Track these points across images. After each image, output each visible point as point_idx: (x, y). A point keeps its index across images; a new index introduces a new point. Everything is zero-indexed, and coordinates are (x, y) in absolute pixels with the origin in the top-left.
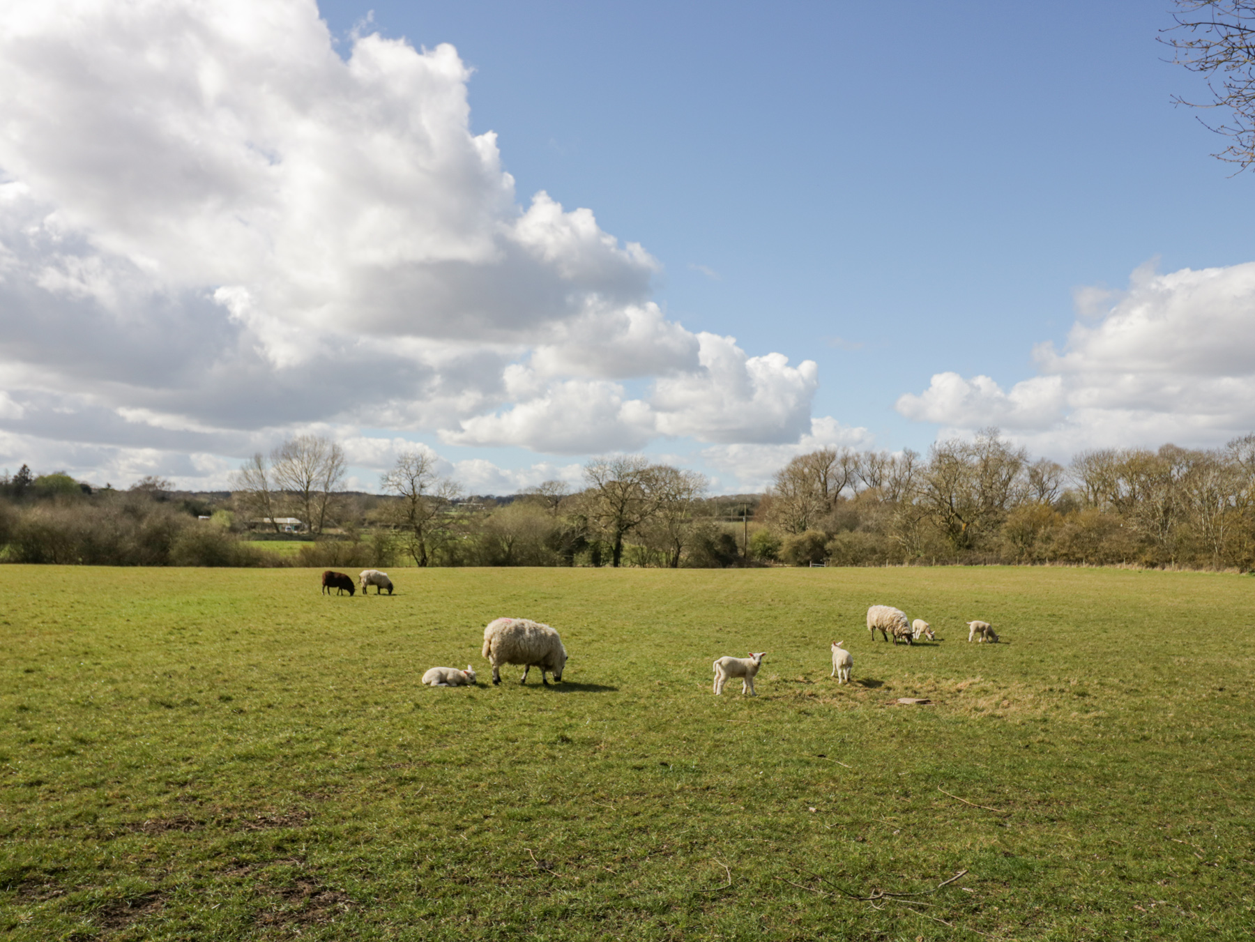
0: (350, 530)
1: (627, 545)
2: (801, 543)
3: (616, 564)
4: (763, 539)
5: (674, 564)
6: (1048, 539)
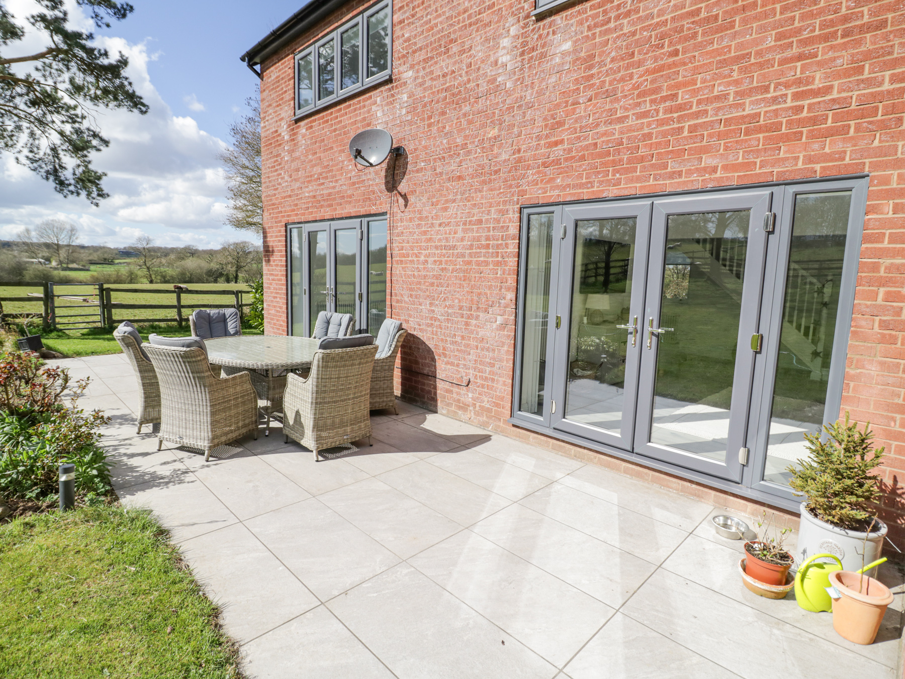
1: (240, 275)
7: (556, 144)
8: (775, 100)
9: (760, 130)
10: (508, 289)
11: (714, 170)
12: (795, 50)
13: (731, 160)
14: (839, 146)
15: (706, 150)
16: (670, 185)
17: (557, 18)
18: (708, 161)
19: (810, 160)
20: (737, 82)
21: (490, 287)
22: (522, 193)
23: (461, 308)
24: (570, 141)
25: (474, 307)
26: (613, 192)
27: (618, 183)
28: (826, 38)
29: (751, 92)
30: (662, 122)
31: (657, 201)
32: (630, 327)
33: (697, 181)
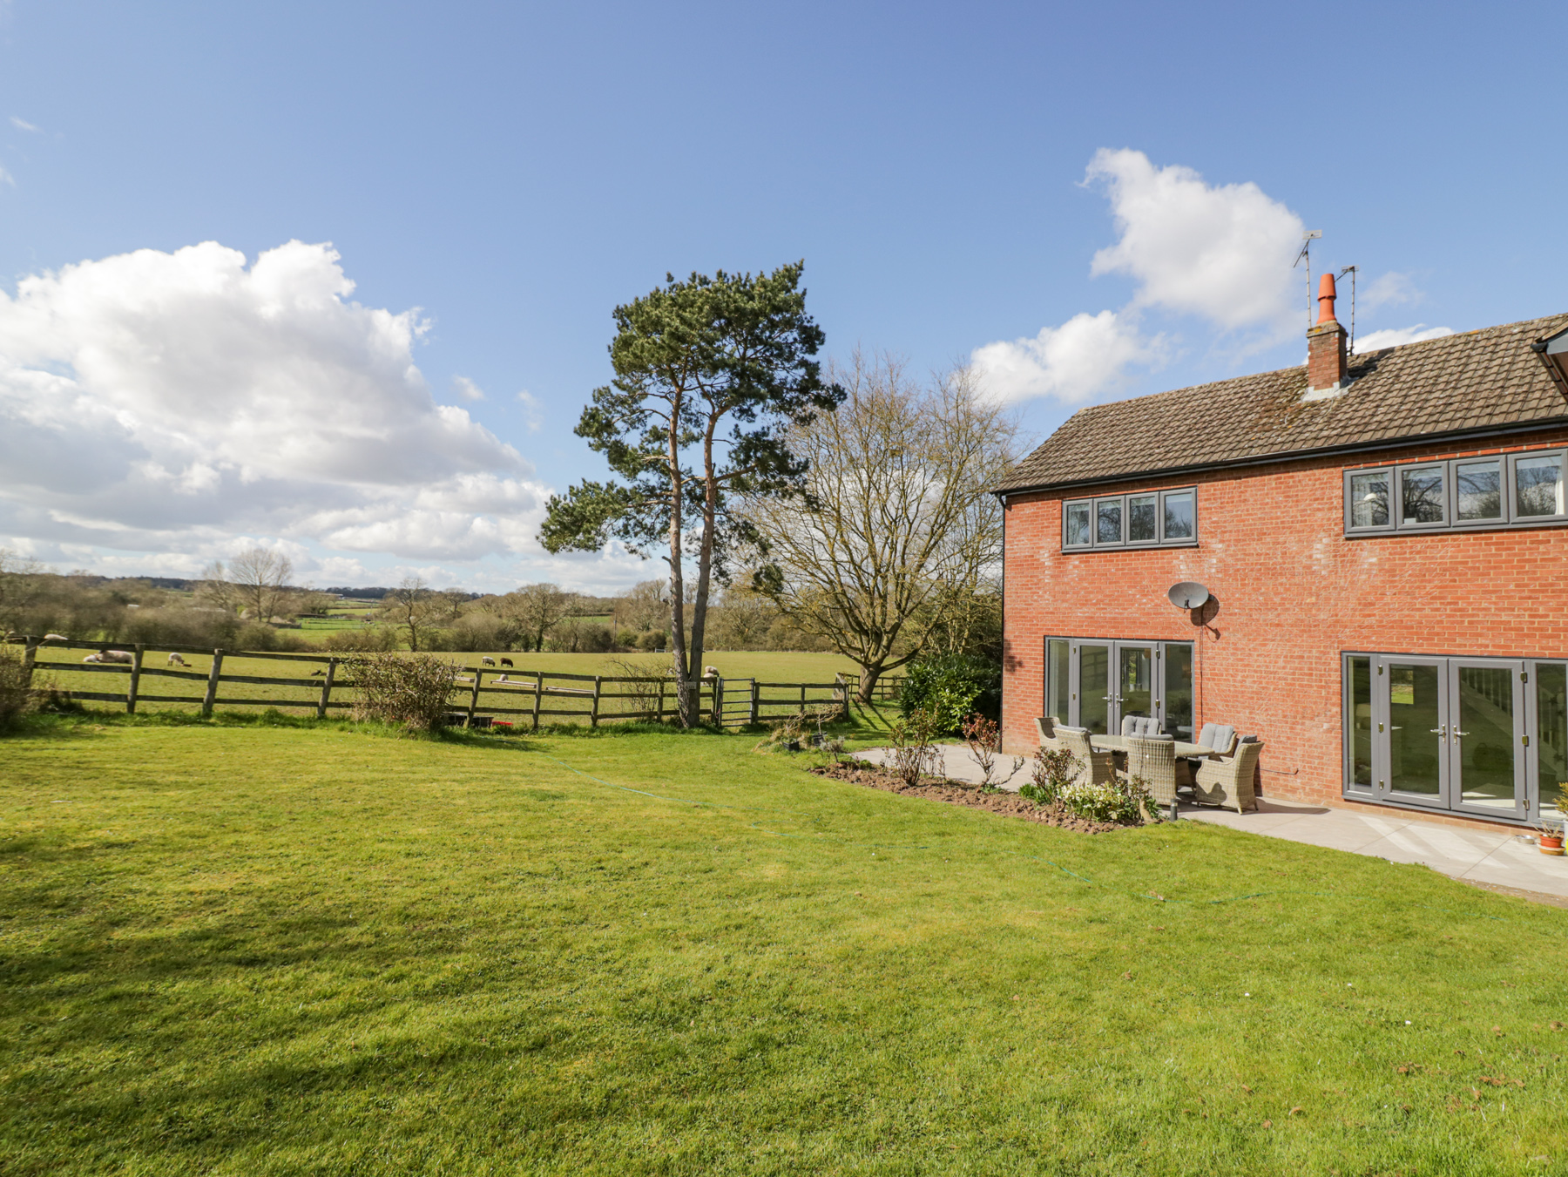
0: (292, 620)
1: (546, 638)
2: (650, 637)
3: (538, 650)
4: (625, 634)
5: (574, 650)
6: (791, 639)
7: (1369, 616)
8: (1518, 616)
9: (1512, 629)
10: (1334, 705)
11: (1487, 646)
12: (1526, 594)
13: (1497, 642)
14: (1557, 644)
15: (1480, 635)
16: (1458, 651)
17: (1364, 542)
18: (1481, 641)
19: (1541, 648)
20: (1495, 603)
21: (1315, 703)
22: (1342, 642)
23: (1285, 716)
24: (1381, 616)
25: (1299, 716)
26: (1417, 650)
27: (1422, 645)
28: (1543, 591)
29: (1504, 609)
30: (1449, 616)
31: (1451, 659)
32: (1440, 731)
33: (1478, 652)
